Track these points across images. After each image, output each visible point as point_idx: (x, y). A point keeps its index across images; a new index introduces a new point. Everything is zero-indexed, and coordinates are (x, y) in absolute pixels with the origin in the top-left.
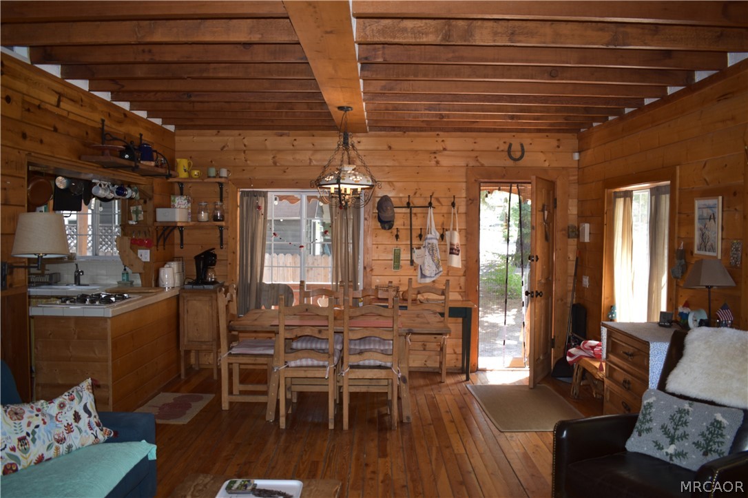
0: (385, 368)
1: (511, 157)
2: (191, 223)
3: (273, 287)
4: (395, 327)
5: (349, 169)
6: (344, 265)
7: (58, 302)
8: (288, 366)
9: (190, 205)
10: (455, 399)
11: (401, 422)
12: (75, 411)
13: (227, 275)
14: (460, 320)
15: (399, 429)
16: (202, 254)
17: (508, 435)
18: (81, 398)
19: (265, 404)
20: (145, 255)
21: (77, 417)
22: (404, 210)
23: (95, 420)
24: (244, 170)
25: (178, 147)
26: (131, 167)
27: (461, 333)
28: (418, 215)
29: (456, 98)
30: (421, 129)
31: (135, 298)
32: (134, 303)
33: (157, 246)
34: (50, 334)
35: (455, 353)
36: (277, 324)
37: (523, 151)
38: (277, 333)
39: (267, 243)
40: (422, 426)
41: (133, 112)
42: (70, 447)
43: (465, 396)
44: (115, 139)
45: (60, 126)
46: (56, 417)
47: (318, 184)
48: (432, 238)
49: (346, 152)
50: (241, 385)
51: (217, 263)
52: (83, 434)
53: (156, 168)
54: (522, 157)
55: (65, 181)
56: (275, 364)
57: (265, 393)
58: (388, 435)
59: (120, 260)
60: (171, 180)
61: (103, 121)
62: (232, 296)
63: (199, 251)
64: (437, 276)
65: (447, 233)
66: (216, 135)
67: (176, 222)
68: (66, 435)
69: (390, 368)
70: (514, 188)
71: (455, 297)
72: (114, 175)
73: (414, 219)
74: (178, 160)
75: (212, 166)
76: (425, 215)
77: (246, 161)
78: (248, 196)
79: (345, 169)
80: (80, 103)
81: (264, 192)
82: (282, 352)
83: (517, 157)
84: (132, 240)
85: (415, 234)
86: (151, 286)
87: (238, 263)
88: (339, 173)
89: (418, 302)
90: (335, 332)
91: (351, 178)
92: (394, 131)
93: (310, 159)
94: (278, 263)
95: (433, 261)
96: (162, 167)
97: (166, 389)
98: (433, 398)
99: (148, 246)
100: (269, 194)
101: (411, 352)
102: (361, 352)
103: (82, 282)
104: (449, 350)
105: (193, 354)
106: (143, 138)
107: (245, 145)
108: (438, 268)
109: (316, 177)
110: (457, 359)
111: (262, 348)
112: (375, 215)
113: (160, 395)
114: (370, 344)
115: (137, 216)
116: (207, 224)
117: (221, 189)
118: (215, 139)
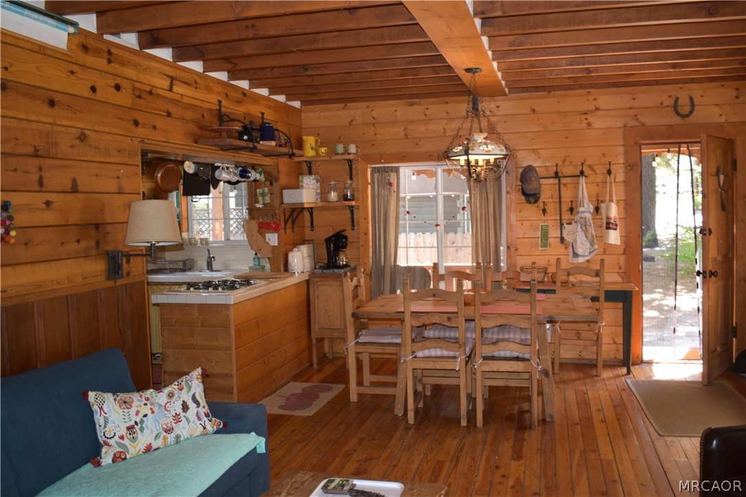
0: (523, 360)
1: (678, 113)
2: (320, 204)
3: (409, 269)
4: (533, 314)
5: (479, 138)
6: (484, 245)
7: (182, 290)
8: (415, 357)
9: (318, 185)
10: (610, 396)
11: (543, 421)
12: (183, 401)
13: (359, 258)
14: (620, 305)
15: (540, 428)
16: (332, 236)
17: (669, 439)
18: (190, 387)
19: (394, 396)
20: (273, 239)
21: (185, 407)
22: (551, 181)
23: (204, 410)
24: (373, 145)
25: (305, 124)
26: (250, 148)
27: (621, 320)
28: (569, 186)
29: (600, 48)
30: (569, 88)
31: (260, 284)
32: (259, 288)
33: (285, 229)
34: (176, 322)
35: (615, 343)
36: (403, 310)
37: (692, 105)
38: (402, 321)
39: (401, 222)
40: (568, 424)
41: (252, 90)
42: (178, 437)
43: (622, 392)
44: (233, 120)
45: (173, 110)
46: (165, 406)
47: (446, 156)
48: (584, 212)
49: (476, 120)
50: (372, 376)
51: (349, 245)
52: (191, 424)
53: (278, 148)
54: (691, 112)
55: (193, 166)
56: (403, 353)
57: (394, 385)
58: (526, 434)
59: (248, 244)
60: (296, 159)
61: (220, 102)
62: (359, 281)
63: (330, 234)
64: (592, 255)
65: (603, 206)
66: (344, 109)
67: (303, 204)
68: (174, 425)
69: (529, 360)
70: (684, 149)
71: (613, 280)
72: (234, 157)
73: (563, 190)
74: (304, 138)
75: (340, 142)
76: (576, 187)
77: (376, 134)
78: (379, 172)
79: (476, 138)
80: (195, 85)
81: (395, 167)
82: (409, 341)
83: (686, 113)
84: (260, 223)
85: (565, 207)
86: (280, 271)
87: (371, 244)
88: (468, 144)
89: (571, 286)
90: (466, 320)
91: (481, 148)
92: (538, 91)
93: (444, 129)
94: (425, 243)
95: (587, 237)
96: (285, 147)
97: (296, 378)
98: (585, 394)
99: (276, 230)
100: (401, 170)
101: (563, 341)
102: (495, 343)
103: (214, 268)
104: (605, 340)
105: (326, 343)
106: (265, 116)
107: (374, 118)
108: (592, 245)
109: (444, 149)
110: (617, 350)
111: (390, 337)
112: (518, 187)
113: (289, 384)
114: (509, 332)
115: (263, 199)
116: (336, 204)
117: (351, 167)
118: (342, 113)
